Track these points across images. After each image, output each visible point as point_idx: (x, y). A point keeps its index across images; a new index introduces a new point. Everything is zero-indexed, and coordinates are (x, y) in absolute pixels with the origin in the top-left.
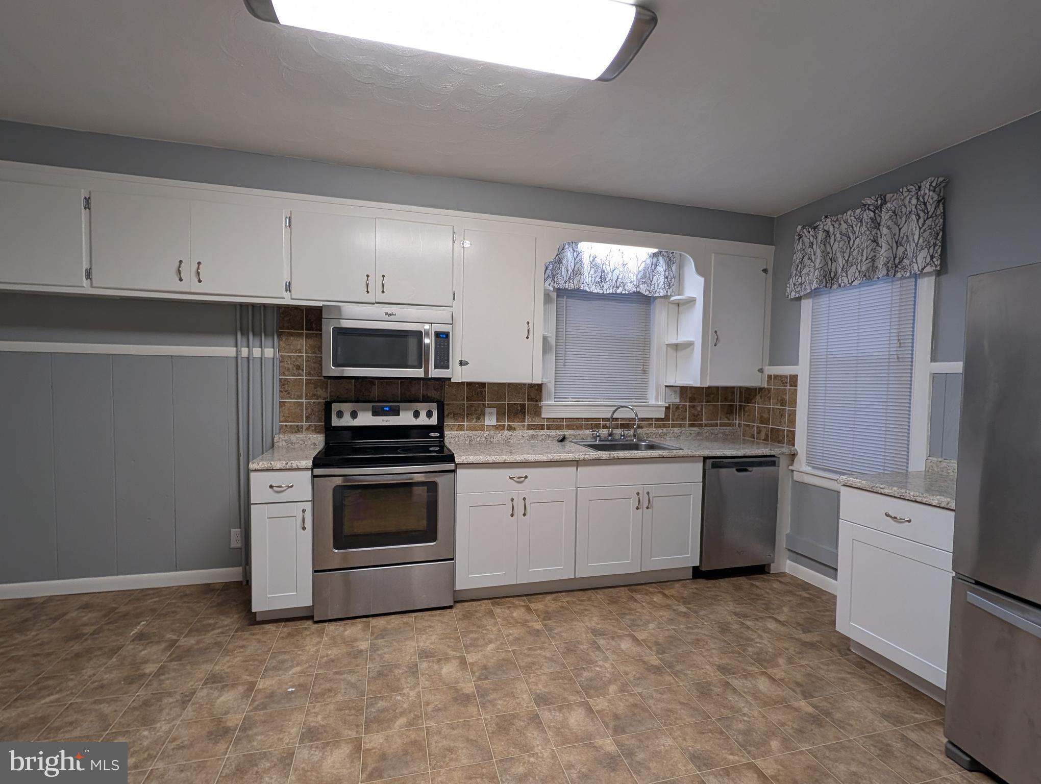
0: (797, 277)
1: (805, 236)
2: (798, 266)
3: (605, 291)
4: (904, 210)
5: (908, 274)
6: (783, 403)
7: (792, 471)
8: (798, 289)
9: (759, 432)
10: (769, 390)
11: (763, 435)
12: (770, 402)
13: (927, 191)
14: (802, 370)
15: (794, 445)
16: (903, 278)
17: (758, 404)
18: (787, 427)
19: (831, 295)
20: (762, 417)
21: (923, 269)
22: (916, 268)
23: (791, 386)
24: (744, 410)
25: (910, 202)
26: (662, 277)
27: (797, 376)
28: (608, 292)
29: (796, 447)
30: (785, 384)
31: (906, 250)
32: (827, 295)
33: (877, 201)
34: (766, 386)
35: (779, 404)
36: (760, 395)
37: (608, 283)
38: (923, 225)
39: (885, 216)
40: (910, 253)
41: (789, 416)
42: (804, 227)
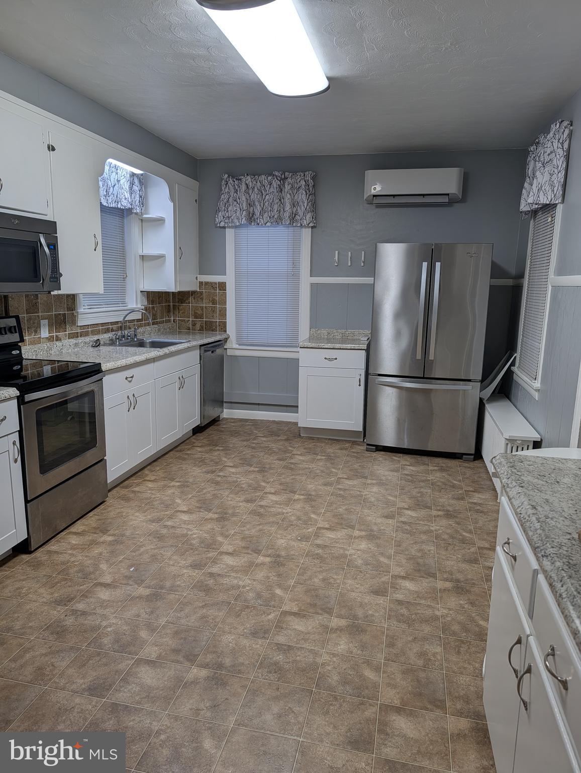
0: (225, 212)
1: (230, 183)
2: (226, 204)
3: (109, 204)
4: (296, 186)
5: (299, 225)
6: (214, 302)
7: (226, 349)
8: (227, 221)
9: (194, 325)
10: (201, 293)
11: (198, 326)
12: (203, 301)
13: (310, 179)
14: (229, 279)
15: (225, 331)
16: (296, 226)
17: (192, 303)
18: (219, 319)
19: (248, 228)
20: (195, 313)
21: (309, 224)
22: (305, 223)
23: (220, 290)
24: (178, 309)
25: (299, 182)
26: (138, 196)
27: (225, 283)
28: (111, 206)
29: (227, 332)
30: (215, 289)
31: (297, 210)
32: (246, 229)
33: (282, 175)
34: (198, 290)
35: (211, 303)
36: (193, 296)
37: (111, 197)
38: (309, 198)
39: (287, 187)
40: (301, 213)
41: (220, 311)
42: (229, 176)
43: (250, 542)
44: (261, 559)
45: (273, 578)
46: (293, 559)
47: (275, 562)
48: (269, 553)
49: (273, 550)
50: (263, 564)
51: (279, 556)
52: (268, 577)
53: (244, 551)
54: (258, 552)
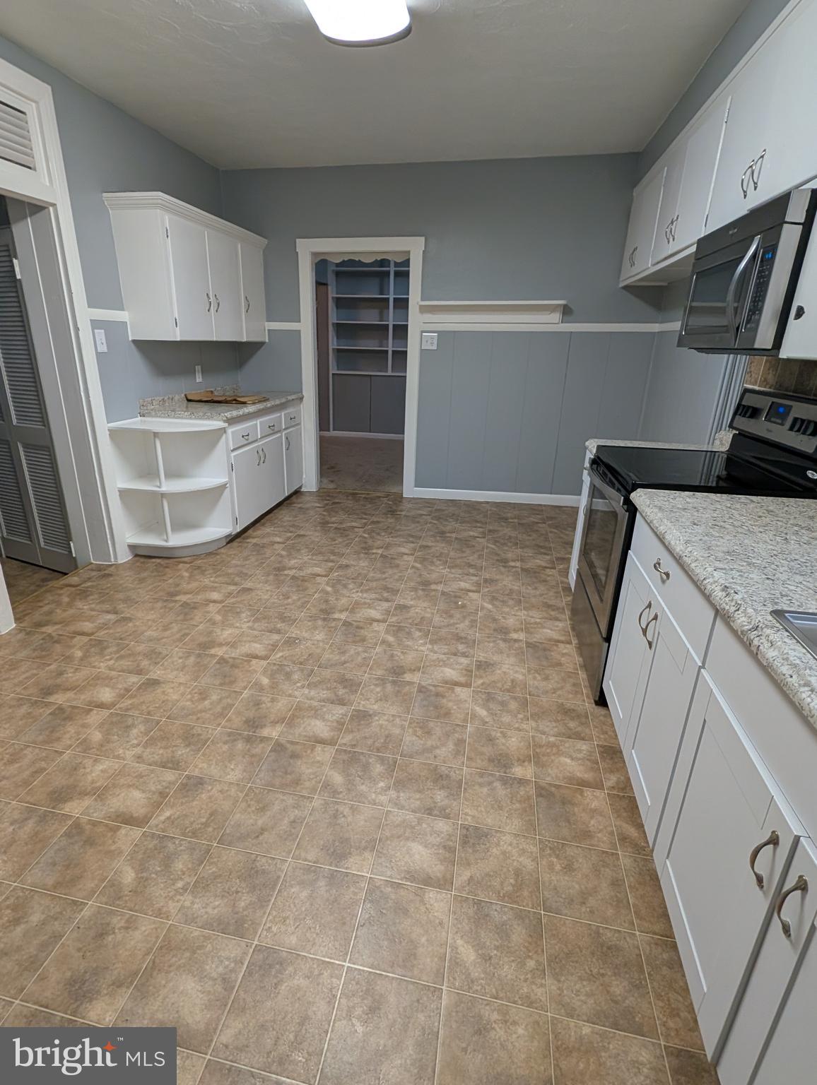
43: (355, 636)
44: (343, 616)
45: (332, 599)
46: (311, 617)
47: (329, 613)
48: (335, 623)
49: (329, 625)
50: (341, 611)
51: (324, 619)
52: (337, 599)
53: (361, 624)
54: (347, 624)
